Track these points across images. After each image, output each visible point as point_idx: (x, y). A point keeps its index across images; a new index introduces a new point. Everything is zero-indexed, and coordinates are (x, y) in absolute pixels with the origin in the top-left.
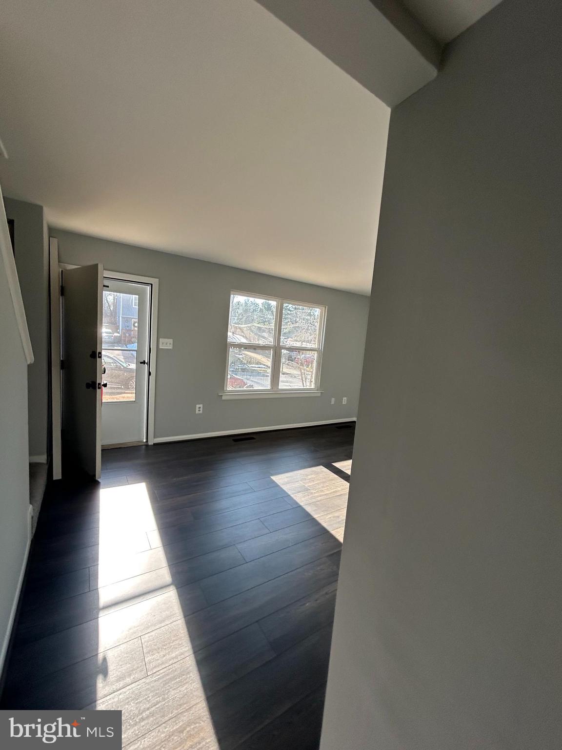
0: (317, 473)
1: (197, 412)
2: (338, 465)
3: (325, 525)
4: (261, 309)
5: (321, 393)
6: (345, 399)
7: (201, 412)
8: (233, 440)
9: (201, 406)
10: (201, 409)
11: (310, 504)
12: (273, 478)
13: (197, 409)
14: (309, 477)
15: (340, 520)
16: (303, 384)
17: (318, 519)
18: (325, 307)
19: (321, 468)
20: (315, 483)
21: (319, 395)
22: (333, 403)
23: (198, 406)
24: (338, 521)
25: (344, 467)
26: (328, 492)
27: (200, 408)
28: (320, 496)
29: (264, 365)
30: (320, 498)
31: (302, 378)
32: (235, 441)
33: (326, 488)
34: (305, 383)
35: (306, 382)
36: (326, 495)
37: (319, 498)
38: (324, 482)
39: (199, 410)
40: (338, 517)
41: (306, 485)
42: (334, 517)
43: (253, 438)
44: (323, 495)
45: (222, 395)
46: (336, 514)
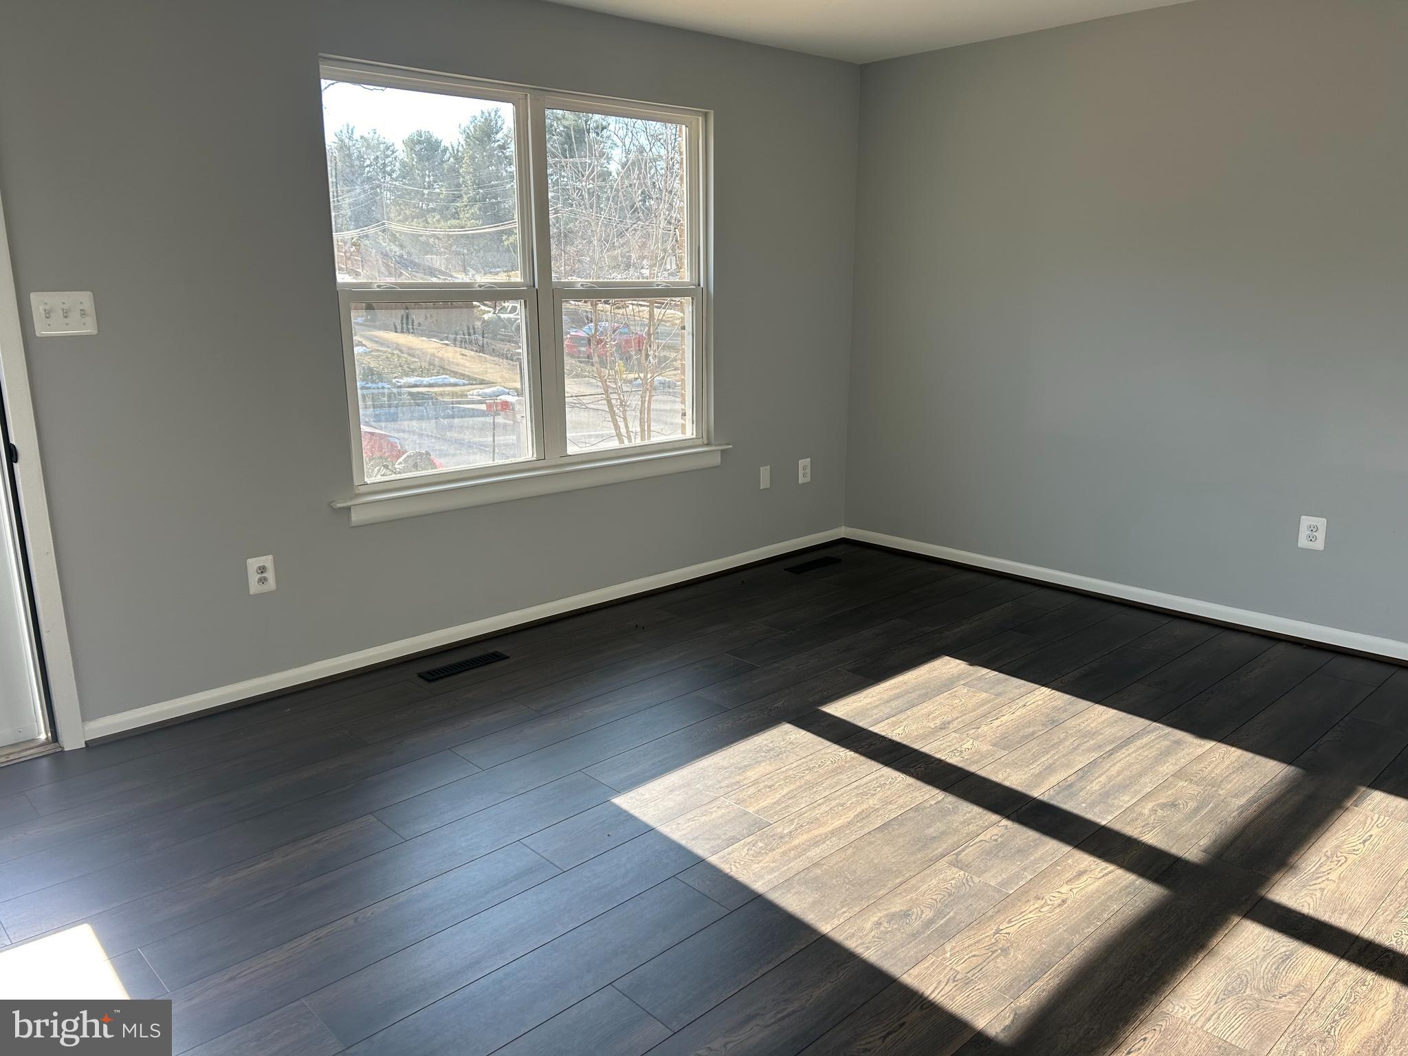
0: (775, 754)
1: (254, 587)
2: (839, 709)
3: (871, 954)
4: (404, 165)
5: (723, 452)
6: (804, 463)
7: (271, 584)
8: (420, 676)
9: (267, 561)
10: (270, 575)
11: (788, 883)
12: (623, 801)
13: (253, 577)
14: (752, 774)
15: (917, 924)
16: (617, 427)
17: (839, 937)
18: (706, 115)
19: (787, 735)
20: (778, 796)
21: (716, 460)
22: (765, 483)
23: (253, 563)
24: (909, 930)
25: (863, 712)
26: (838, 823)
27: (262, 570)
28: (816, 844)
29: (455, 374)
30: (817, 850)
31: (611, 406)
32: (431, 677)
33: (824, 808)
34: (622, 425)
35: (625, 419)
36: (833, 833)
37: (815, 853)
38: (810, 786)
39: (263, 581)
40: (906, 914)
41: (751, 810)
42: (891, 917)
43: (497, 657)
44: (825, 838)
45: (348, 509)
46: (897, 906)
